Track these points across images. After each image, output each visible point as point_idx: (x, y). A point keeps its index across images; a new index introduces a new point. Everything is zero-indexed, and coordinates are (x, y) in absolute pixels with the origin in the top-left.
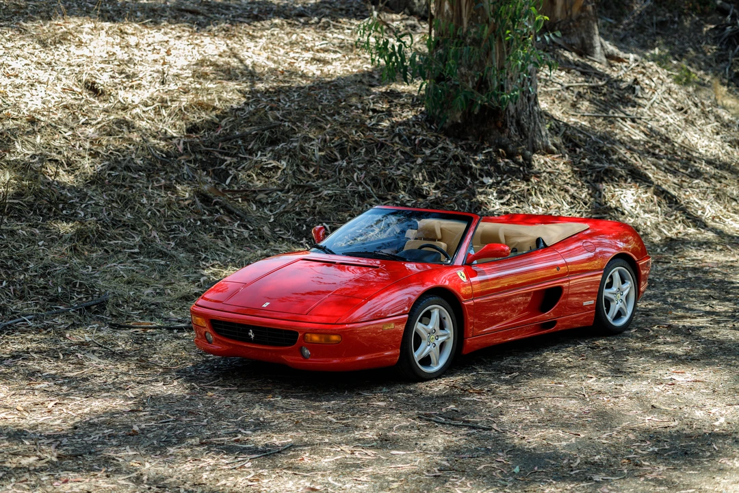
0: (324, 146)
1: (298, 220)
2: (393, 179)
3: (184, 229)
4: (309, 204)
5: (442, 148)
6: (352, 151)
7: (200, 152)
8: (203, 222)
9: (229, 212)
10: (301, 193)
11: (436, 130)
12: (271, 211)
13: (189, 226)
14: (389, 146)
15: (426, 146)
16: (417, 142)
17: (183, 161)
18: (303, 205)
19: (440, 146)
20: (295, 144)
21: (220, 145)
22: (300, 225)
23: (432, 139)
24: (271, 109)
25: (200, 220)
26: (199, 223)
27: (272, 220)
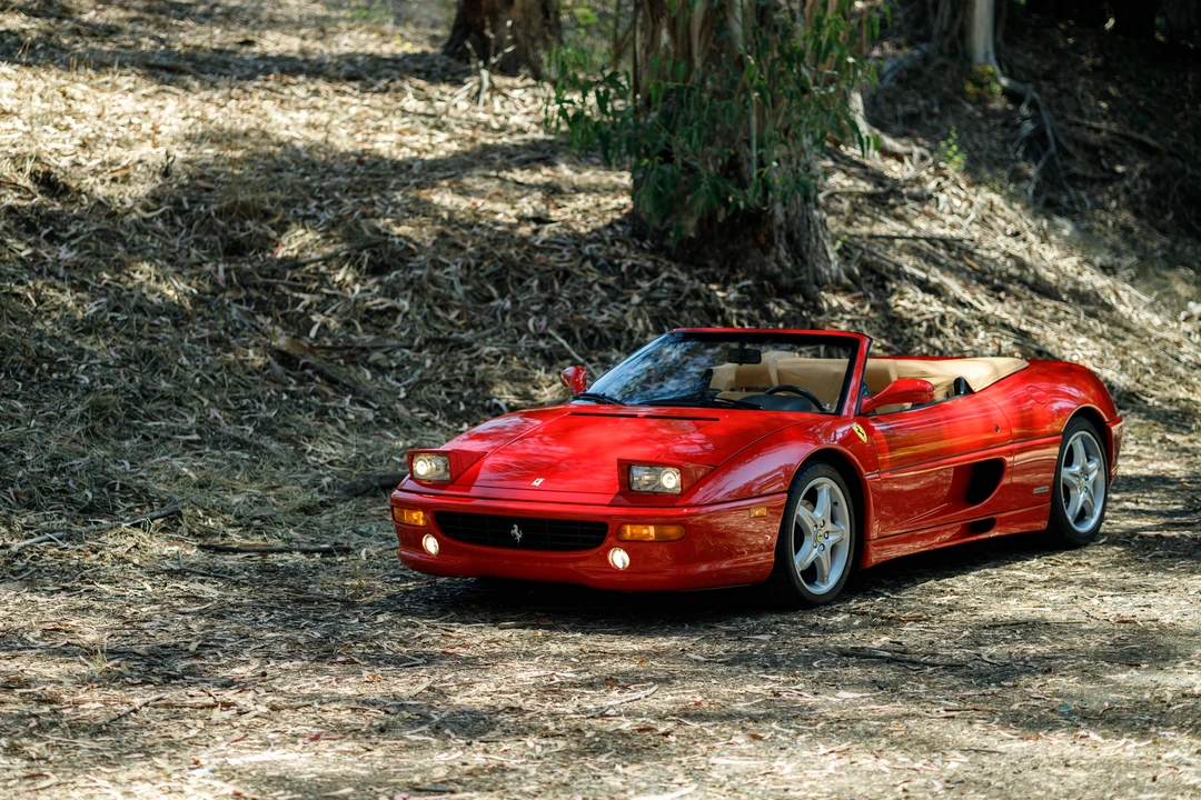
0: (468, 275)
1: (448, 394)
2: (596, 329)
3: (264, 407)
4: (461, 368)
5: (669, 279)
6: (516, 284)
7: (256, 287)
8: (292, 395)
9: (332, 382)
10: (441, 352)
11: (652, 251)
12: (398, 380)
13: (270, 400)
14: (579, 276)
15: (640, 276)
16: (624, 268)
17: (227, 301)
18: (452, 370)
19: (665, 275)
20: (419, 272)
21: (289, 273)
22: (453, 403)
23: (649, 264)
24: (364, 216)
25: (287, 392)
26: (285, 397)
27: (402, 395)
